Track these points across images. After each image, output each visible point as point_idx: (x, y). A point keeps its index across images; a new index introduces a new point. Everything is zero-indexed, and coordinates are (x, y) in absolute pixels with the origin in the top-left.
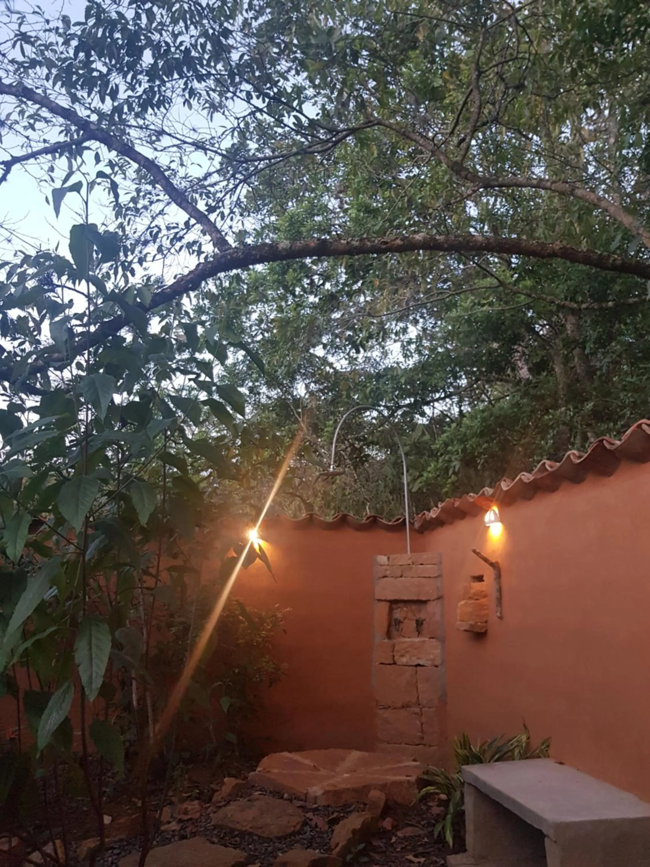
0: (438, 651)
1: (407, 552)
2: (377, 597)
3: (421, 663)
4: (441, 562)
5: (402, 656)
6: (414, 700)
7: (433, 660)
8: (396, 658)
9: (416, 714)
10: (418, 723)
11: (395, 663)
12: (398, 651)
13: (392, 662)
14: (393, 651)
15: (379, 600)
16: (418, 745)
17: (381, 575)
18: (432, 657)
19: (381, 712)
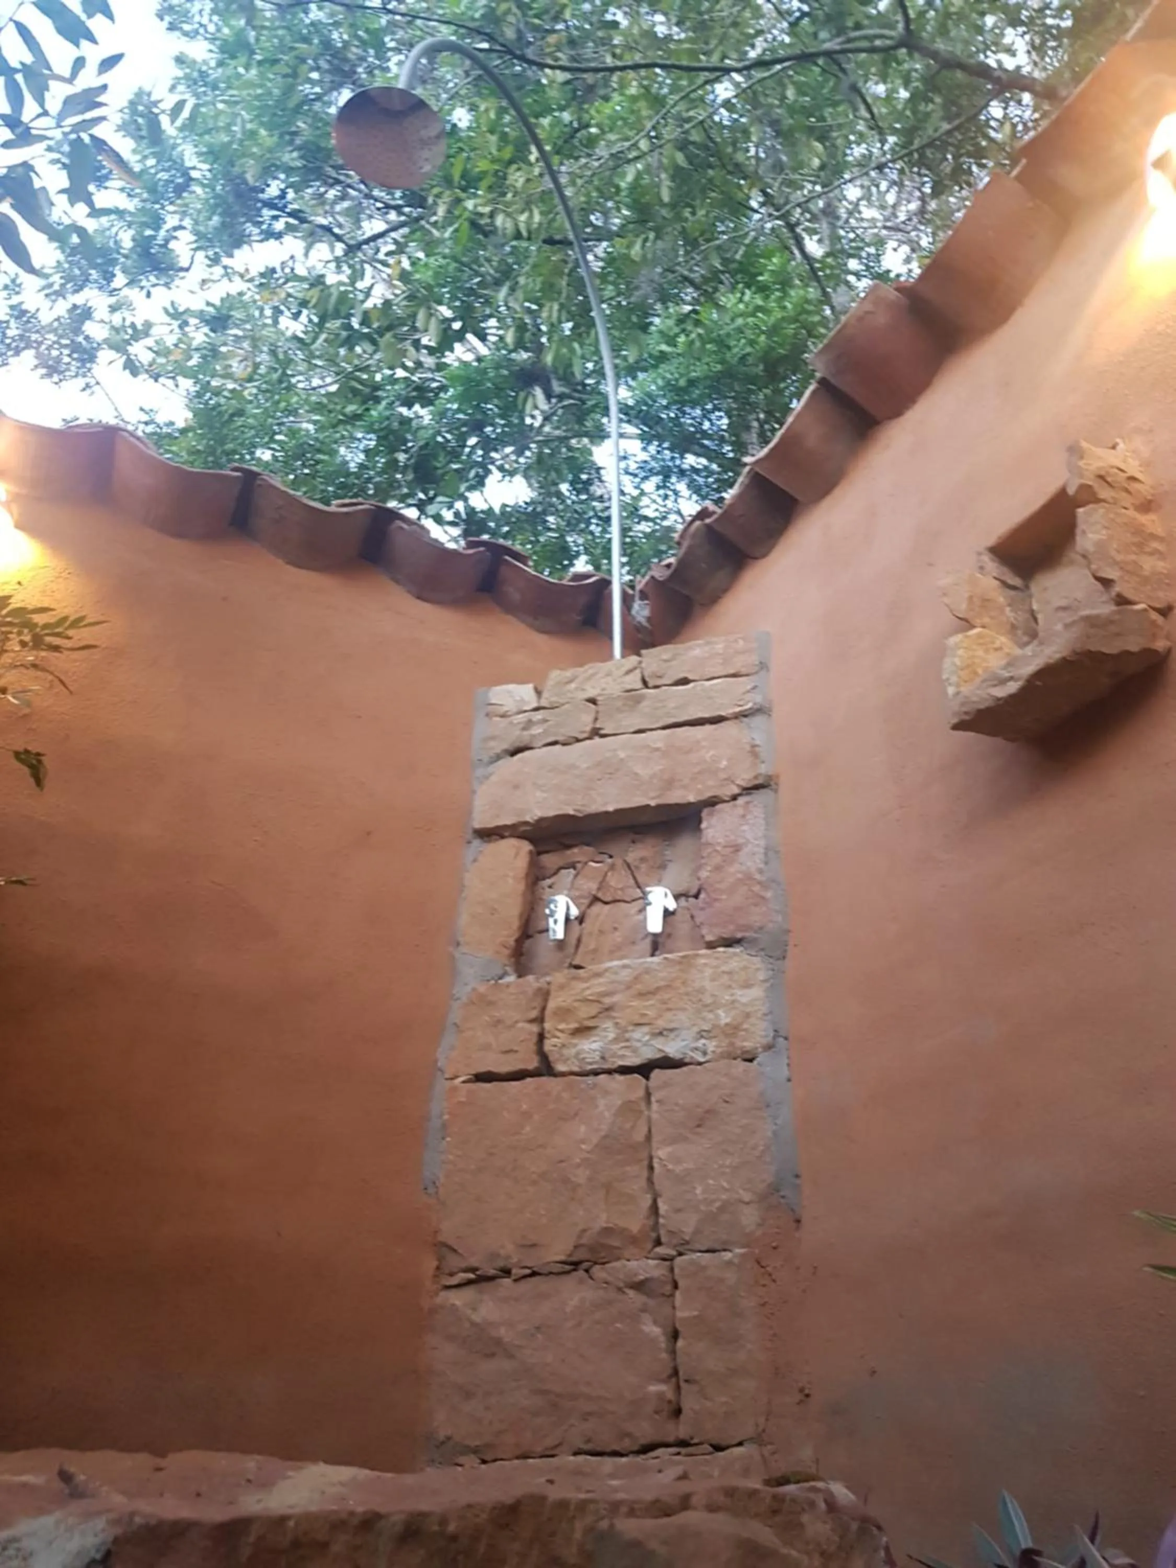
0: (756, 992)
1: (611, 656)
2: (482, 819)
3: (673, 1049)
4: (763, 666)
5: (583, 1031)
6: (635, 1223)
7: (733, 1029)
8: (548, 1045)
9: (639, 1286)
10: (653, 1330)
11: (546, 1068)
12: (564, 1013)
13: (533, 1063)
14: (540, 1020)
15: (488, 834)
16: (646, 1449)
17: (499, 746)
18: (724, 1018)
19: (457, 1299)
